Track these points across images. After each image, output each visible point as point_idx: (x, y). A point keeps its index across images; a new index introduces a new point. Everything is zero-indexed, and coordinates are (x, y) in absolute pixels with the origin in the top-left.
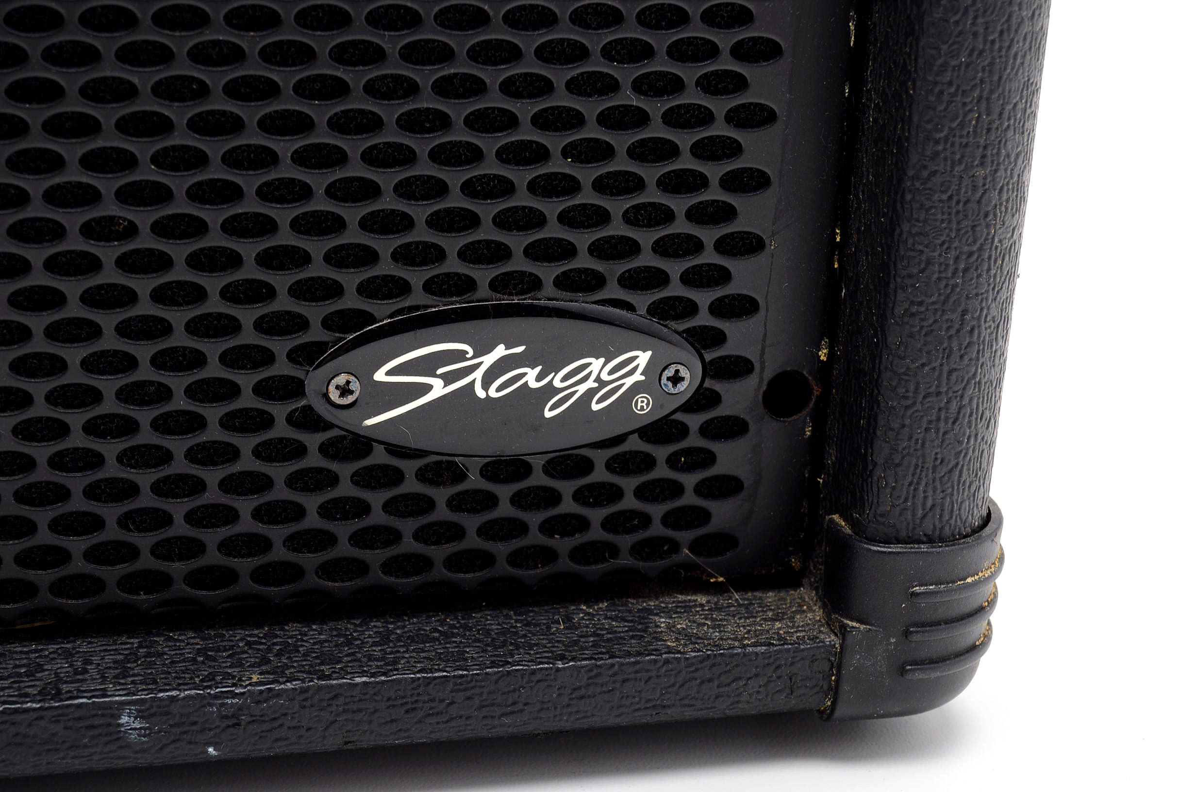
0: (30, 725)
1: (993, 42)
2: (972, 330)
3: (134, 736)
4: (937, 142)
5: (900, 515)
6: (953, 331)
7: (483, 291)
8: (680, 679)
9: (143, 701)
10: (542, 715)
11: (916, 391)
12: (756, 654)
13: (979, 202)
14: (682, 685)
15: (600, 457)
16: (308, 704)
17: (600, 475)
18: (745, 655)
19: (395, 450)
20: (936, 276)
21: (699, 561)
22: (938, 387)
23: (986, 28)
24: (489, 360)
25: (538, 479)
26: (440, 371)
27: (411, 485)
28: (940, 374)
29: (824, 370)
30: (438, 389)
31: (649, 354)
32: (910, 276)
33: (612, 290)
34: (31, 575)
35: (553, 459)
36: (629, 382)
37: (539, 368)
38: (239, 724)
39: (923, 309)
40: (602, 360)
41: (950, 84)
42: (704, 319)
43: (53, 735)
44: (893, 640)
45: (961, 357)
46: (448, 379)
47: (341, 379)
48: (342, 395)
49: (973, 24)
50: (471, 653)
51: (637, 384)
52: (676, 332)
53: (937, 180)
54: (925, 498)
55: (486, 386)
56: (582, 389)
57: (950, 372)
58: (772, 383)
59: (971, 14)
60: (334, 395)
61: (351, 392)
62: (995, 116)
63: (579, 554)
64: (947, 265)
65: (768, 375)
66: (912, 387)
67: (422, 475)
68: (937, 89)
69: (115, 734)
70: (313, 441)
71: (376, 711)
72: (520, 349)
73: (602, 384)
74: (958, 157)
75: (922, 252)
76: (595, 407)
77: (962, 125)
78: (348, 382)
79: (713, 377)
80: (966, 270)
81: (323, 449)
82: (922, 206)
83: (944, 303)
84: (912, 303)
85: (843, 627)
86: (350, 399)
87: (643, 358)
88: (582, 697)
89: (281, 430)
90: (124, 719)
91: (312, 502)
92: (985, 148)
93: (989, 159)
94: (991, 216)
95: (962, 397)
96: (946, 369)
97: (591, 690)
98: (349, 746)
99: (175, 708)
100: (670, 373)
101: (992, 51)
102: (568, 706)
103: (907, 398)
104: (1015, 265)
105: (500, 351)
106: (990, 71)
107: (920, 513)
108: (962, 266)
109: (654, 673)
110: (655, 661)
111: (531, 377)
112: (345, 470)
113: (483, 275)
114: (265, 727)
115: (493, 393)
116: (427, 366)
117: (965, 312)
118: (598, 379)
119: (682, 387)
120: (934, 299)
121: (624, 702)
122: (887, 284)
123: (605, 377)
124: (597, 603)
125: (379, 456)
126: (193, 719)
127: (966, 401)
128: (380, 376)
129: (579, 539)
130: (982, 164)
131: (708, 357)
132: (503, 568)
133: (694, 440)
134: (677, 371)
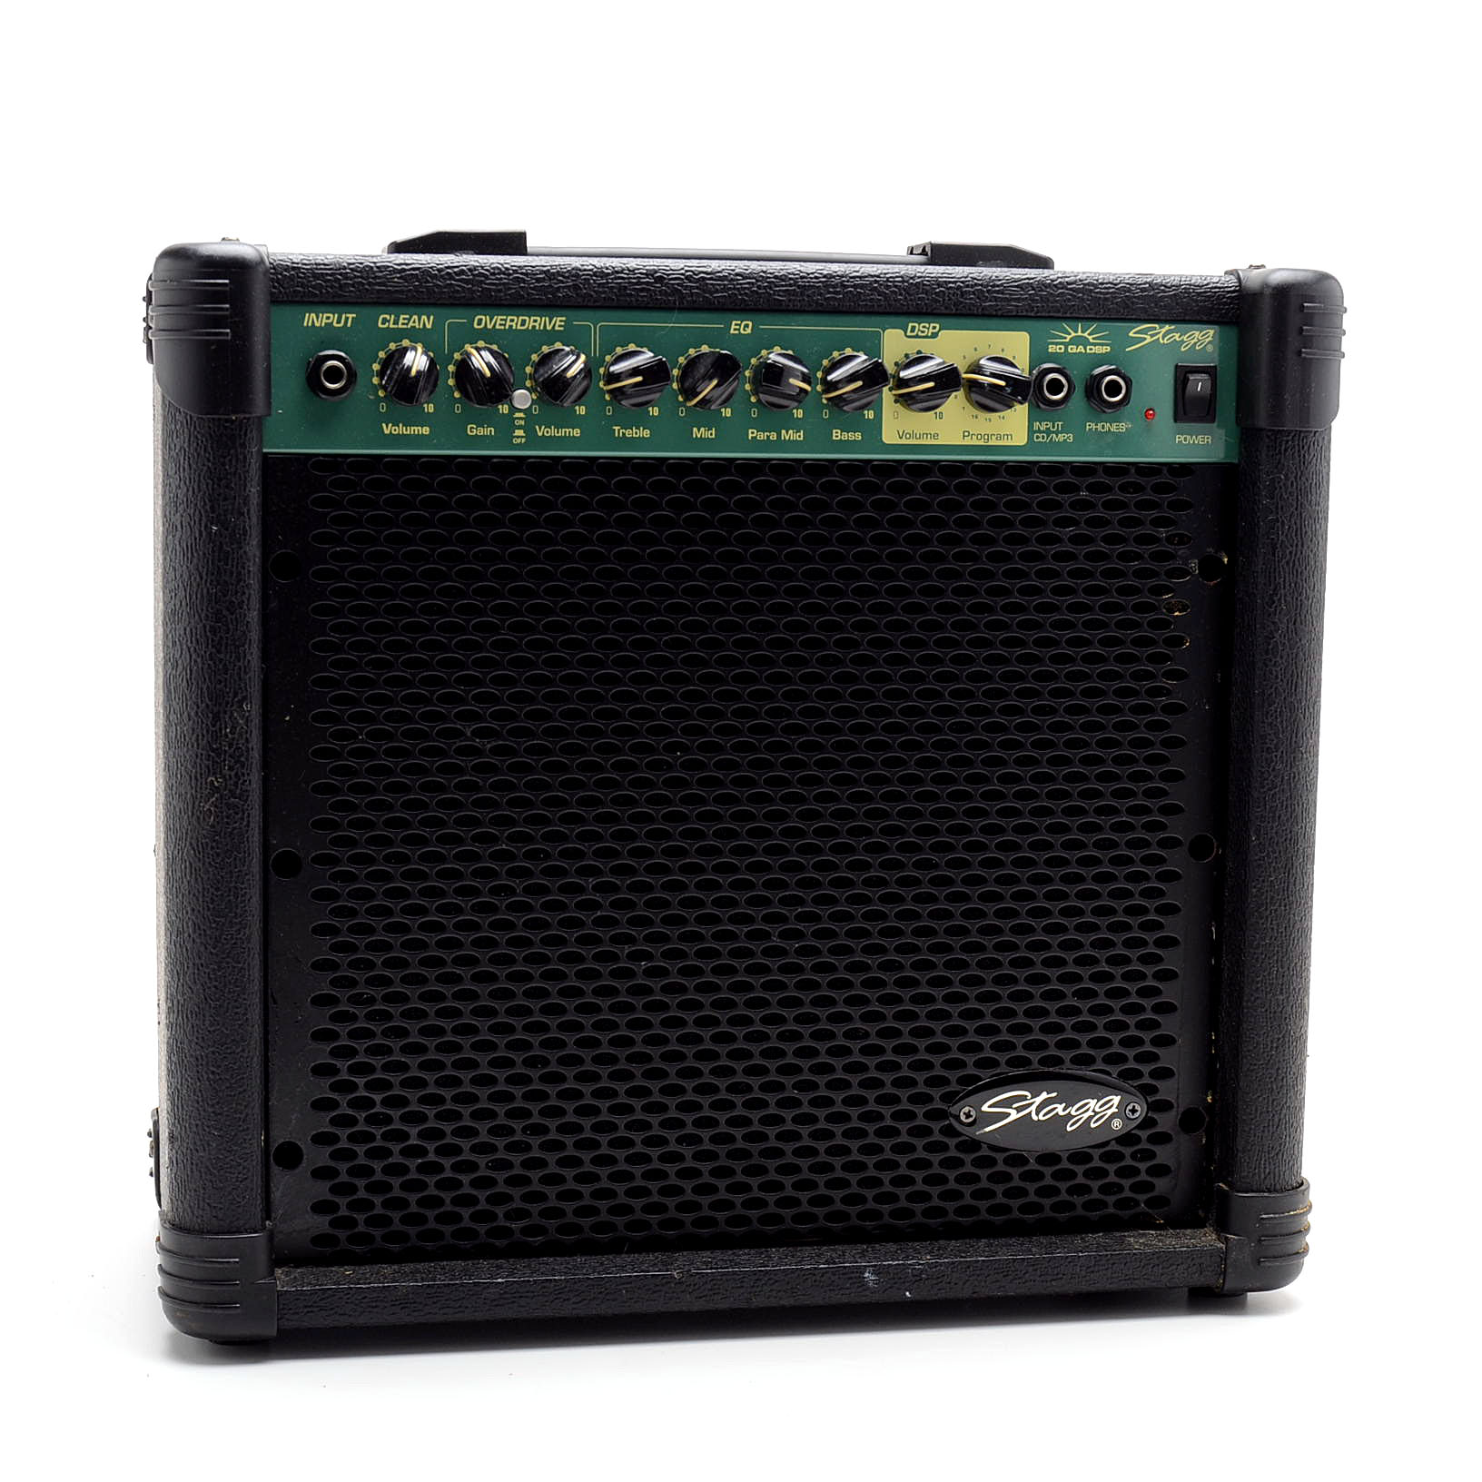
0: (822, 1276)
1: (1282, 933)
2: (1283, 1079)
3: (871, 1284)
4: (1258, 983)
5: (1253, 1177)
6: (1273, 1079)
7: (1035, 1065)
8: (1142, 1264)
9: (875, 1266)
10: (1072, 1281)
11: (1256, 1111)
12: (1182, 1252)
13: (1281, 1012)
14: (1143, 1267)
15: (1096, 1153)
16: (955, 1269)
17: (1096, 1163)
18: (1175, 1252)
19: (993, 1148)
20: (1262, 1050)
21: (1150, 1211)
22: (1267, 1108)
23: (1278, 926)
24: (1038, 1100)
25: (1065, 1164)
26: (1014, 1106)
27: (1001, 1167)
28: (1268, 1103)
29: (1209, 1107)
30: (1014, 1115)
31: (1119, 1097)
32: (1249, 1051)
33: (1100, 1065)
34: (815, 1210)
35: (1072, 1154)
36: (1109, 1112)
37: (1064, 1104)
38: (921, 1280)
39: (1256, 1067)
40: (1096, 1100)
41: (1262, 954)
42: (1146, 1080)
43: (833, 1281)
44: (1253, 1244)
45: (1278, 1093)
46: (1019, 1110)
47: (966, 1109)
48: (967, 1118)
49: (1271, 924)
50: (1034, 1250)
51: (1114, 1113)
52: (1132, 1086)
53: (1259, 1001)
54: (1265, 1168)
55: (1037, 1114)
56: (1086, 1116)
57: (1273, 1101)
58: (1184, 1114)
59: (1269, 920)
60: (963, 1118)
61: (972, 1116)
62: (1286, 969)
63: (1087, 1206)
64: (1267, 1045)
65: (1181, 1110)
66: (1254, 1108)
67: (1006, 1161)
68: (1256, 956)
69: (862, 1282)
70: (952, 1142)
71: (988, 1275)
72: (1054, 1094)
73: (1096, 1113)
74: (1268, 990)
75: (1253, 1038)
76: (1093, 1125)
77: (1269, 974)
78: (970, 1111)
79: (1152, 1111)
80: (1277, 1047)
81: (958, 1147)
82: (1252, 1015)
83: (1267, 1064)
84: (1251, 1064)
85: (1226, 1238)
86: (971, 1120)
87: (1116, 1099)
88: (1093, 1272)
89: (937, 1137)
90: (867, 1275)
91: (951, 1175)
92: (1282, 985)
93: (1284, 991)
94: (1288, 1020)
95: (1280, 1113)
96: (1271, 1099)
97: (1096, 1268)
98: (975, 1295)
99: (891, 1270)
100: (1130, 1107)
101: (1281, 937)
102: (1085, 1277)
103: (1251, 1114)
104: (1305, 1047)
105: (1044, 1096)
106: (1282, 947)
107: (1263, 1176)
108: (1275, 1045)
109: (1128, 1260)
110: (1129, 1254)
111: (1060, 1109)
112: (968, 1158)
113: (1035, 1057)
114: (935, 1282)
115: (1041, 1118)
116: (1008, 1103)
117: (1278, 1069)
118: (1094, 1111)
119: (1137, 1115)
120: (1261, 1062)
121: (1114, 1275)
122: (1238, 1056)
123: (1097, 1110)
124: (1097, 1233)
125: (985, 1152)
126: (900, 1275)
127: (1282, 1116)
128: (985, 1108)
129: (1087, 1198)
130: (1281, 993)
131: (1150, 1100)
132: (1048, 1213)
133: (1144, 1145)
134: (1134, 1107)
